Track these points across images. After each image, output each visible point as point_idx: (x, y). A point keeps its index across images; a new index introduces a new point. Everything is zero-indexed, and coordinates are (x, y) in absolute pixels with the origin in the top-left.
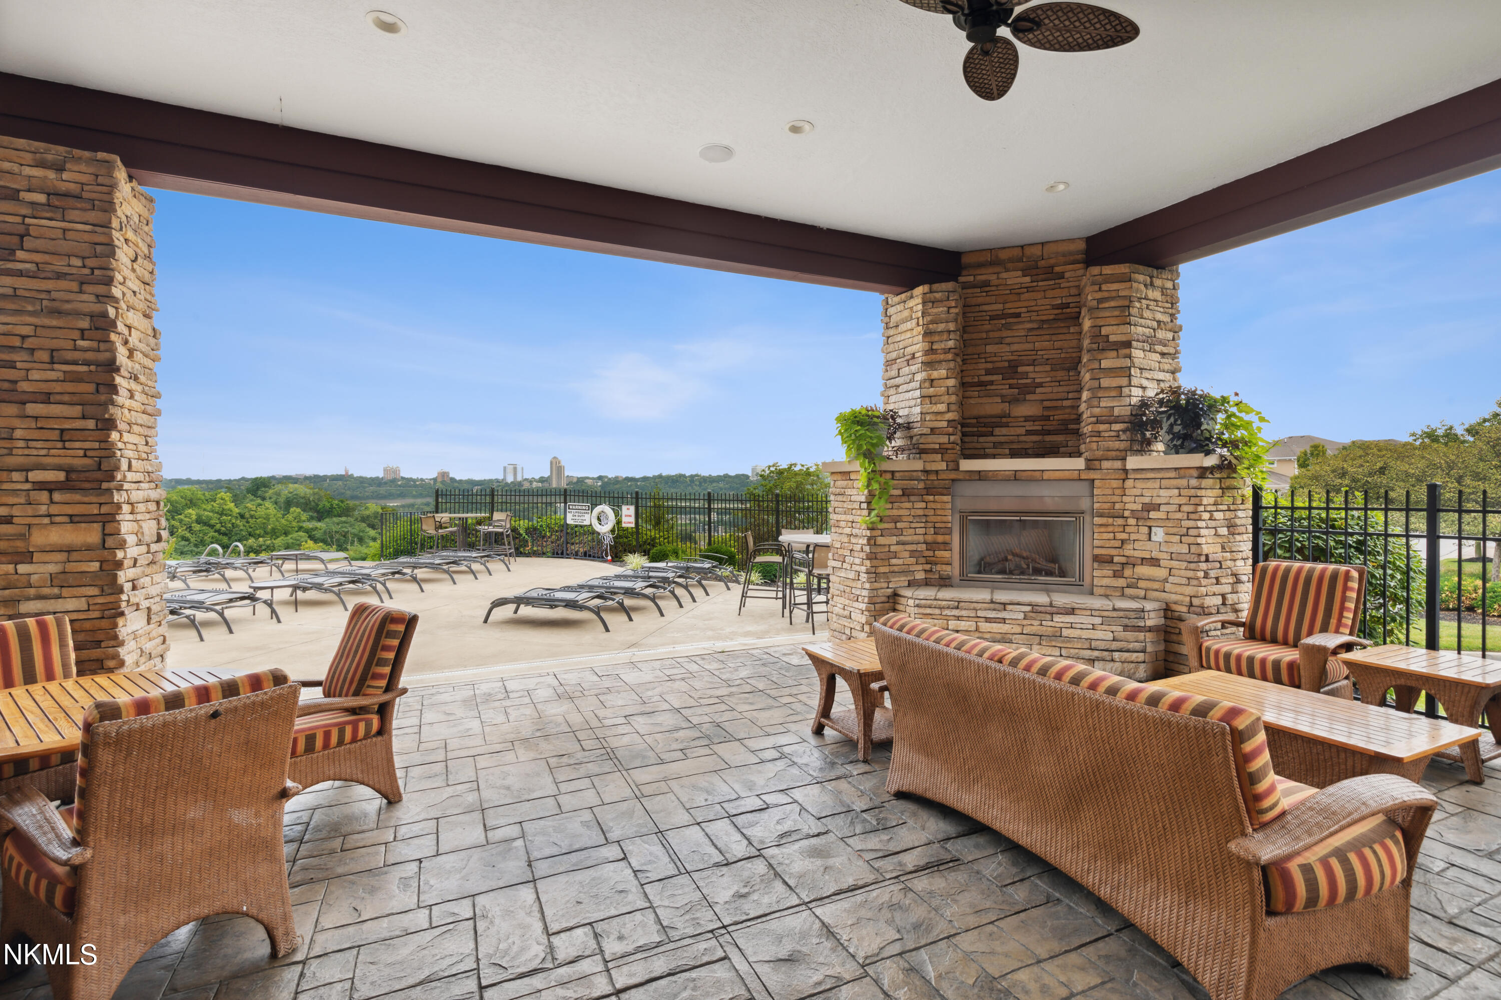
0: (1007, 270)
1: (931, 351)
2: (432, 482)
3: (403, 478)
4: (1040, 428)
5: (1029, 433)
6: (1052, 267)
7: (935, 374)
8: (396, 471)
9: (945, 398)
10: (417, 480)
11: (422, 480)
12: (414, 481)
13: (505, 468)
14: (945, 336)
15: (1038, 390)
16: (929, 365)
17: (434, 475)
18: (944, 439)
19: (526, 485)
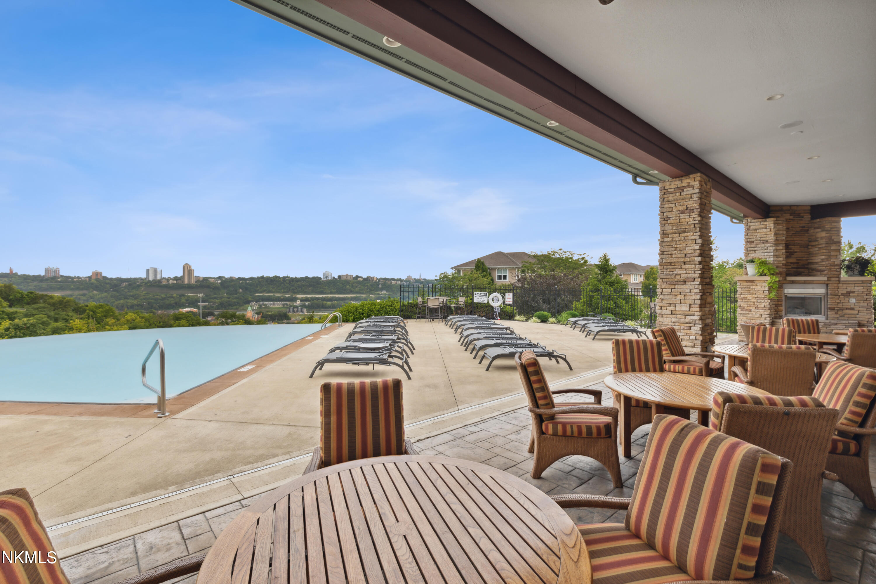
0: (785, 213)
1: (776, 240)
2: (87, 279)
3: (62, 276)
4: (796, 266)
5: (792, 268)
6: (800, 214)
7: (778, 248)
8: (56, 271)
9: (782, 256)
10: (75, 277)
11: (78, 277)
12: (72, 278)
13: (148, 271)
14: (782, 236)
15: (796, 254)
16: (776, 245)
17: (90, 274)
18: (781, 270)
19: (164, 282)
